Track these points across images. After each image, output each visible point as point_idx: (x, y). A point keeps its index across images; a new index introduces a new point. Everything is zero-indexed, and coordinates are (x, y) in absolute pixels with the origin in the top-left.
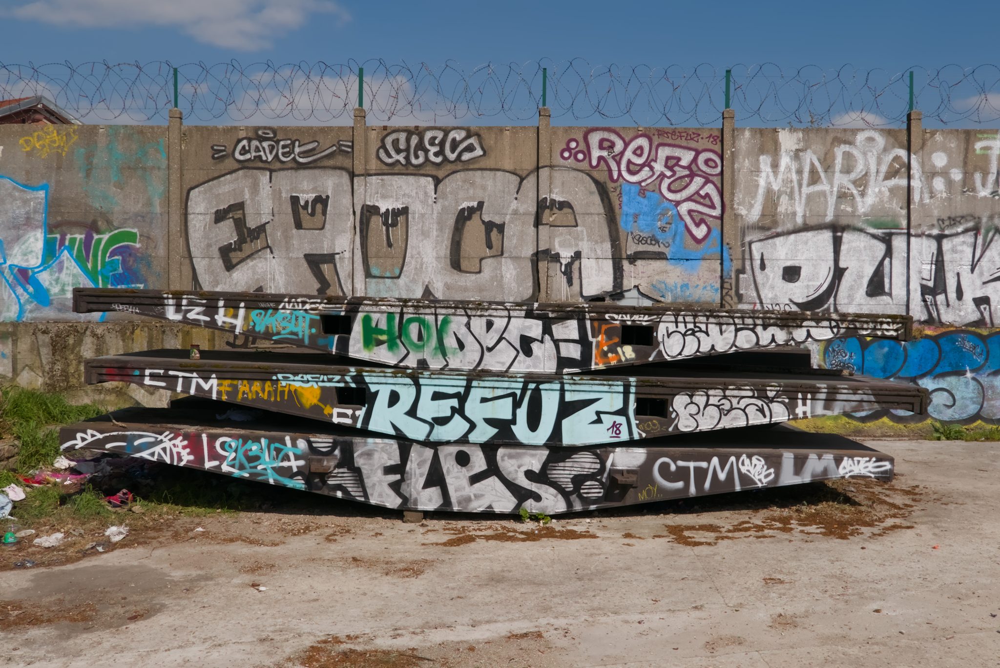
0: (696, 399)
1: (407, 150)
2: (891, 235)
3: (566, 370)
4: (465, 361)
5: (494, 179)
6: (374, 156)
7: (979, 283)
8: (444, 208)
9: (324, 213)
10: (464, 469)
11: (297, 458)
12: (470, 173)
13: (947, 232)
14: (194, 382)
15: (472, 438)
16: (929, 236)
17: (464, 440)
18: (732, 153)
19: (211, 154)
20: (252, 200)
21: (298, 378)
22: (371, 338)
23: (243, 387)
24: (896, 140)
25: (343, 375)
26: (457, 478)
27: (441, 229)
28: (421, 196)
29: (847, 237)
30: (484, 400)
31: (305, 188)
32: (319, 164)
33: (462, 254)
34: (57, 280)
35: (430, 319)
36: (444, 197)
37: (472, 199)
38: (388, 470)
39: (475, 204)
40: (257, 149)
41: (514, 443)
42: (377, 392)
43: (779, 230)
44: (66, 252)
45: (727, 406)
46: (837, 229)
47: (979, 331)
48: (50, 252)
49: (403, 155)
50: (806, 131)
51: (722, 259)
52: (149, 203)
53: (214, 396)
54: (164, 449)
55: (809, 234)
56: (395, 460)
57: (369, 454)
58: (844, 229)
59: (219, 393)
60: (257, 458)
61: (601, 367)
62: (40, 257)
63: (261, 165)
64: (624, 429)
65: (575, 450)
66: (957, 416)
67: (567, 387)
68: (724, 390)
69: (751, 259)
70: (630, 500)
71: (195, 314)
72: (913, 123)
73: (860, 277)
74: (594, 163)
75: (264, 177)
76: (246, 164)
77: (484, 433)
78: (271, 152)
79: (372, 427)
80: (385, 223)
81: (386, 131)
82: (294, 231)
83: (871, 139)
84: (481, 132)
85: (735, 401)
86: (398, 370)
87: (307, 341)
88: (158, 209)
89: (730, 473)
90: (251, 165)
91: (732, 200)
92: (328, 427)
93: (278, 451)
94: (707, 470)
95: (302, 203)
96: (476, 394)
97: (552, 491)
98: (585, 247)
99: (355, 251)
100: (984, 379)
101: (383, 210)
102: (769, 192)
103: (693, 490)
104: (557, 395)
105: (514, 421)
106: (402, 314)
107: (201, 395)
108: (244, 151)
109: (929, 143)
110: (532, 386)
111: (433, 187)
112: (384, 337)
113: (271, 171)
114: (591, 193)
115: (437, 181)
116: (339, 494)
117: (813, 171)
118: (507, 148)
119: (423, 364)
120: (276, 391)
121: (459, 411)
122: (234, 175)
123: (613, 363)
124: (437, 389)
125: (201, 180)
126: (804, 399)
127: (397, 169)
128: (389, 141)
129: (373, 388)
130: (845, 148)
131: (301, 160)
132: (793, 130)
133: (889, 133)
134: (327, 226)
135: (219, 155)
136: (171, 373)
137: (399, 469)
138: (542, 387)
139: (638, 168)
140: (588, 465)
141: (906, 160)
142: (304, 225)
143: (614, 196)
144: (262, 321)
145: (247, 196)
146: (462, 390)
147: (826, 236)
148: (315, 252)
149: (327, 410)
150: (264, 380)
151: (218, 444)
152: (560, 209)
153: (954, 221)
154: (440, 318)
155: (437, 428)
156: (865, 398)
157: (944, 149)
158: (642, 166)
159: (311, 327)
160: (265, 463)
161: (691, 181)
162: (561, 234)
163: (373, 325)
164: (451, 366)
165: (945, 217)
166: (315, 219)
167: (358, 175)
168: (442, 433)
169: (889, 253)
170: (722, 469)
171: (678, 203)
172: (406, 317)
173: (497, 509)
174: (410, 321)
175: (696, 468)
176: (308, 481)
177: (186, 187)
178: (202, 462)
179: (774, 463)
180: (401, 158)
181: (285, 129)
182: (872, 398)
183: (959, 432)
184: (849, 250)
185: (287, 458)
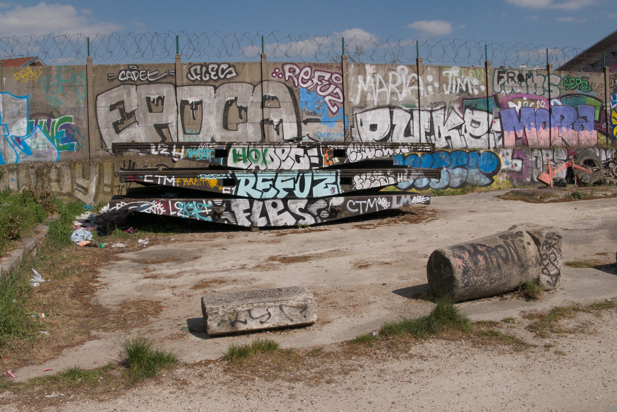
0: (362, 177)
1: (201, 74)
2: (412, 110)
3: (313, 168)
4: (274, 166)
5: (242, 86)
6: (185, 77)
7: (447, 130)
8: (219, 100)
9: (163, 104)
10: (275, 209)
11: (208, 208)
12: (231, 84)
13: (434, 109)
14: (165, 179)
15: (278, 196)
16: (427, 111)
17: (275, 198)
18: (347, 74)
19: (107, 78)
20: (128, 99)
21: (208, 176)
22: (236, 158)
23: (185, 180)
24: (413, 70)
25: (226, 174)
26: (272, 213)
27: (218, 111)
28: (208, 95)
29: (395, 111)
30: (283, 181)
31: (153, 93)
32: (159, 81)
33: (228, 122)
34: (34, 142)
35: (260, 150)
36: (219, 95)
37: (232, 96)
38: (245, 211)
39: (233, 98)
40: (129, 75)
41: (294, 197)
42: (240, 180)
43: (368, 108)
44: (38, 128)
45: (373, 179)
46: (391, 108)
47: (447, 150)
48: (31, 128)
49: (199, 76)
50: (377, 65)
51: (344, 121)
52: (78, 103)
53: (174, 185)
54: (153, 208)
55: (380, 110)
56: (248, 207)
57: (237, 205)
58: (394, 107)
59: (176, 183)
60: (192, 210)
61: (327, 166)
62: (26, 131)
63: (131, 82)
64: (336, 190)
65: (318, 199)
66: (440, 187)
67: (314, 174)
68: (372, 173)
69: (357, 121)
70: (338, 217)
71: (164, 151)
72: (419, 63)
73: (401, 128)
74: (287, 79)
75: (133, 88)
76: (124, 82)
77: (282, 194)
78: (136, 76)
79: (238, 194)
80: (192, 108)
81: (191, 65)
82: (149, 113)
83: (403, 69)
84: (235, 65)
85: (376, 177)
86: (248, 171)
87: (210, 161)
88: (82, 105)
89: (375, 205)
90: (127, 82)
91: (348, 95)
92: (220, 195)
93: (200, 206)
94: (366, 204)
95: (152, 100)
96: (279, 179)
97: (309, 215)
98: (284, 117)
99: (179, 122)
100: (450, 171)
101: (190, 102)
102: (363, 91)
103: (361, 212)
104: (310, 178)
105: (294, 189)
106: (248, 148)
107: (168, 185)
108: (123, 76)
109: (425, 71)
110: (301, 175)
111: (213, 91)
112: (241, 158)
113: (137, 85)
114: (286, 92)
115: (216, 88)
116: (226, 222)
117: (380, 83)
118: (247, 72)
119: (257, 168)
120: (199, 181)
121: (273, 186)
122: (118, 88)
123: (331, 164)
124: (264, 178)
125: (103, 91)
126: (400, 175)
127: (196, 83)
128: (192, 70)
129: (238, 178)
130: (393, 73)
131: (151, 80)
132: (371, 65)
133: (410, 66)
134: (164, 111)
135: (111, 79)
136: (156, 176)
137: (249, 211)
138: (305, 175)
139: (306, 81)
140: (322, 205)
141: (417, 78)
142: (153, 110)
143: (296, 94)
144: (191, 153)
145: (125, 98)
146: (274, 178)
147: (387, 111)
148: (159, 123)
149: (220, 188)
150: (194, 177)
151: (175, 205)
152: (272, 100)
153: (436, 104)
154: (264, 149)
155: (265, 193)
156: (421, 174)
157: (431, 74)
158: (308, 80)
159: (212, 155)
160: (195, 211)
161: (330, 87)
162: (273, 111)
163: (237, 153)
164: (269, 168)
165: (433, 102)
166: (158, 107)
167: (179, 86)
168: (266, 195)
169: (412, 118)
170: (372, 203)
171: (324, 97)
172: (250, 149)
173: (289, 224)
174: (252, 151)
175: (362, 204)
176: (213, 218)
177: (96, 94)
178: (169, 212)
179: (390, 200)
180: (198, 77)
181: (143, 65)
182: (423, 174)
183: (442, 192)
184: (396, 117)
185: (204, 209)
